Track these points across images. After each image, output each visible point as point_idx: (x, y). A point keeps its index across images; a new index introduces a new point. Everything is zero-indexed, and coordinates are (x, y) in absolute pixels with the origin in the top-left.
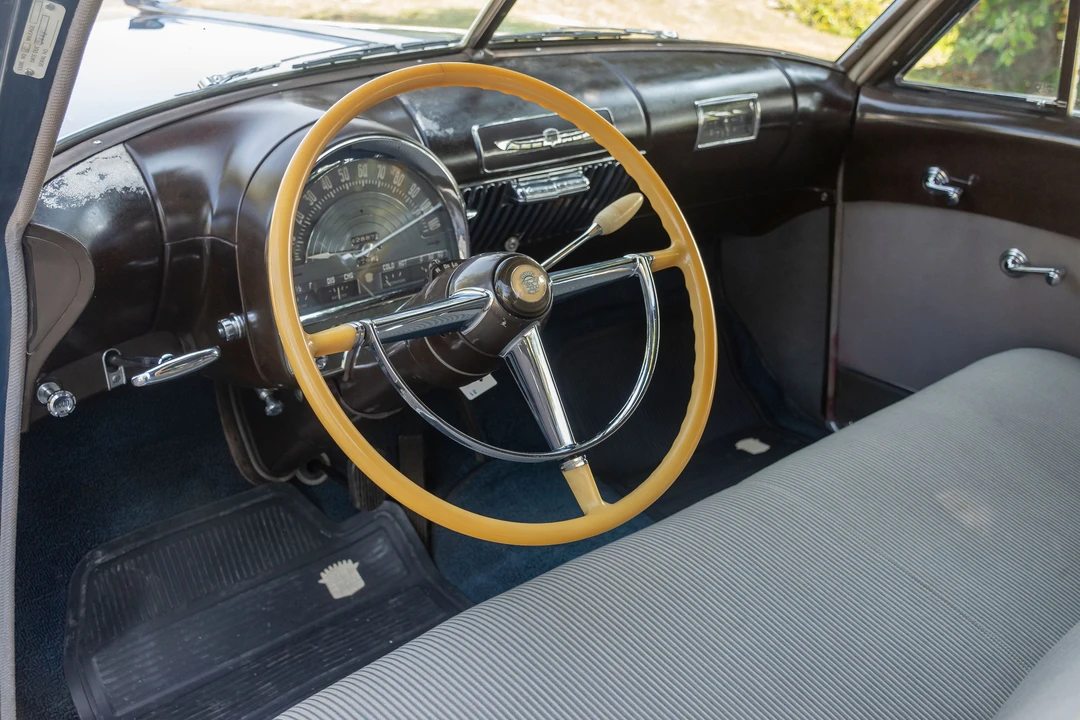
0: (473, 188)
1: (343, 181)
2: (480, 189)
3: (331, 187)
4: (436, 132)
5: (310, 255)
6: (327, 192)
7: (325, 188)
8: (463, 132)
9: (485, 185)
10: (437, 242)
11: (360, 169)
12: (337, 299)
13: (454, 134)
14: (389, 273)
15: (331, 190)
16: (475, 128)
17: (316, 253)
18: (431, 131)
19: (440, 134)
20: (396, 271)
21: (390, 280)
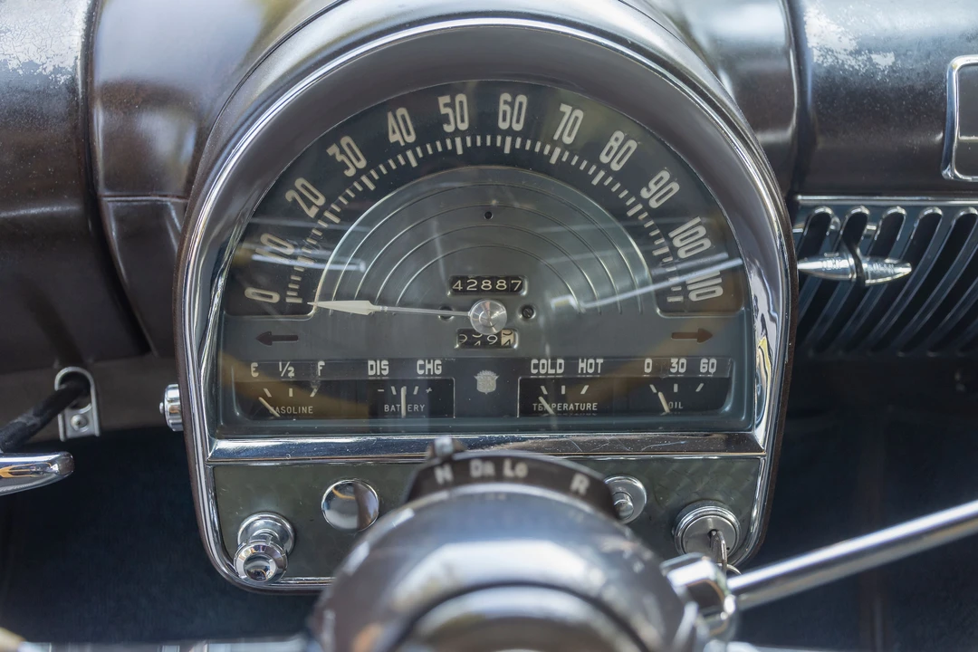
0: (913, 211)
1: (449, 128)
2: (935, 217)
3: (411, 139)
4: (842, 57)
5: (326, 296)
6: (398, 149)
7: (393, 138)
8: (919, 67)
9: (950, 211)
10: (703, 336)
11: (503, 107)
12: (397, 414)
13: (893, 69)
14: (555, 383)
15: (409, 146)
16: (959, 62)
17: (339, 297)
18: (828, 51)
19: (852, 62)
20: (573, 380)
21: (556, 397)
